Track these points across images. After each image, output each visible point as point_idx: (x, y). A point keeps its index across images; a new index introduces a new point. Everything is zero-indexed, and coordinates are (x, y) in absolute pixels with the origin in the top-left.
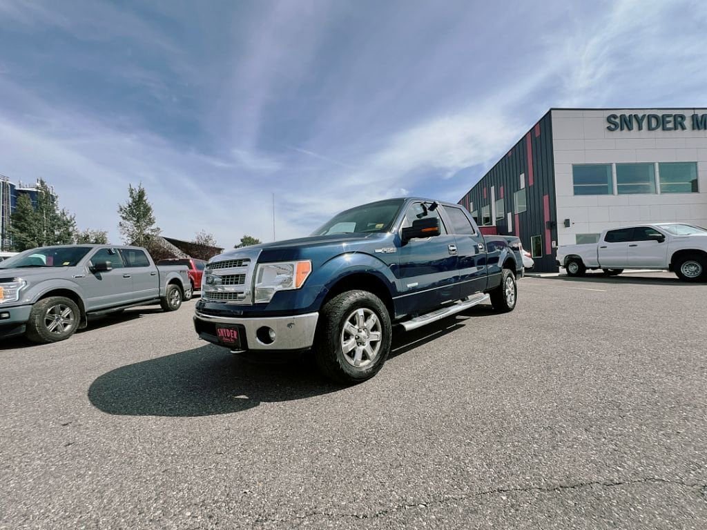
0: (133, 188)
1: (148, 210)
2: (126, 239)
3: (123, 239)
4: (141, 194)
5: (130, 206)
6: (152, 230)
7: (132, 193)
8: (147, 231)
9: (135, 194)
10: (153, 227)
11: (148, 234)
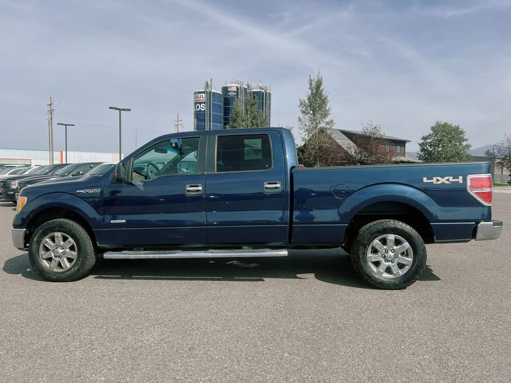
0: (312, 79)
1: (324, 101)
2: (304, 134)
3: (301, 134)
4: (319, 84)
5: (309, 99)
6: (327, 123)
7: (311, 84)
8: (322, 125)
9: (314, 84)
10: (327, 119)
11: (323, 128)
